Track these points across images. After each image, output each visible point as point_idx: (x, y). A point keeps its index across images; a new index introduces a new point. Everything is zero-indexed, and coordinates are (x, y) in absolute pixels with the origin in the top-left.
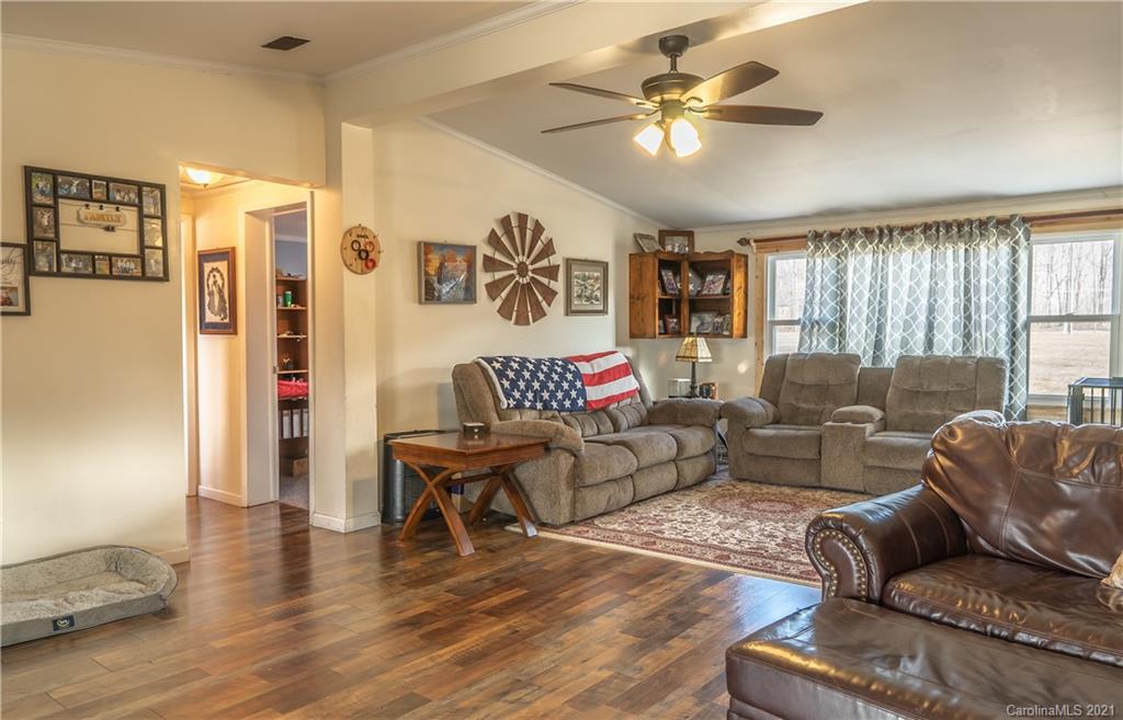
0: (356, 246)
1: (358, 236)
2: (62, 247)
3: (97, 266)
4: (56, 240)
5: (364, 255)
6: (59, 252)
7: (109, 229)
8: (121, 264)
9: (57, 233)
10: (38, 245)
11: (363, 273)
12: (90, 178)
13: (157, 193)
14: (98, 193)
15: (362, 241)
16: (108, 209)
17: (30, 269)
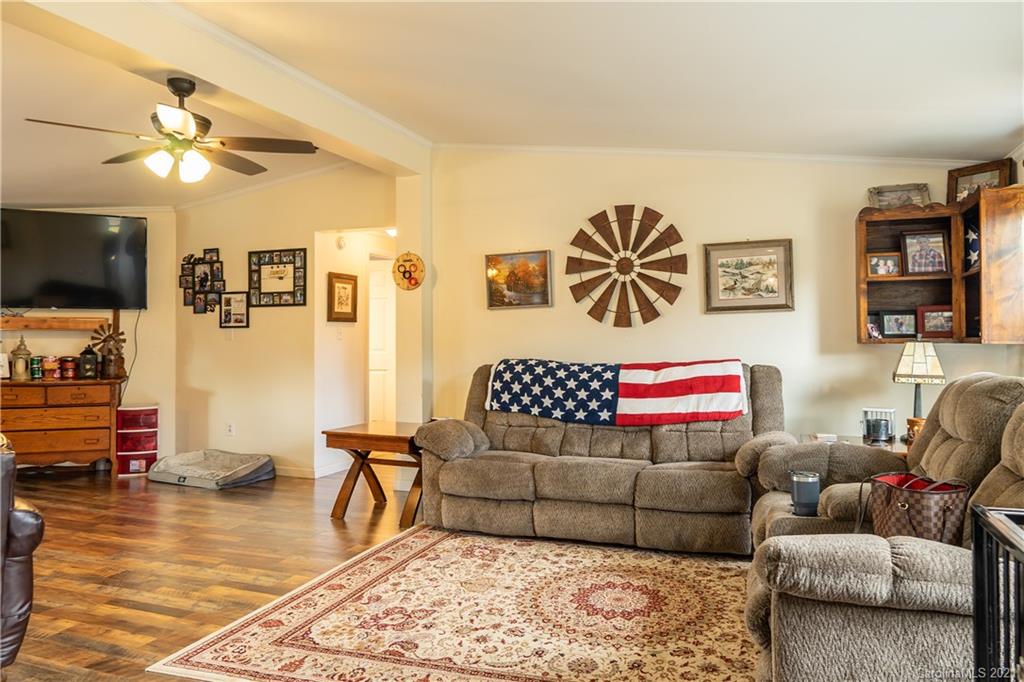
0: (402, 269)
1: (405, 261)
2: (262, 291)
3: (276, 300)
4: (259, 288)
5: (407, 275)
6: (261, 294)
7: (281, 278)
8: (285, 297)
9: (260, 284)
10: (252, 291)
11: (408, 289)
12: (272, 252)
13: (302, 254)
14: (276, 260)
15: (408, 265)
16: (281, 266)
17: (249, 305)
